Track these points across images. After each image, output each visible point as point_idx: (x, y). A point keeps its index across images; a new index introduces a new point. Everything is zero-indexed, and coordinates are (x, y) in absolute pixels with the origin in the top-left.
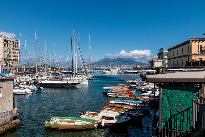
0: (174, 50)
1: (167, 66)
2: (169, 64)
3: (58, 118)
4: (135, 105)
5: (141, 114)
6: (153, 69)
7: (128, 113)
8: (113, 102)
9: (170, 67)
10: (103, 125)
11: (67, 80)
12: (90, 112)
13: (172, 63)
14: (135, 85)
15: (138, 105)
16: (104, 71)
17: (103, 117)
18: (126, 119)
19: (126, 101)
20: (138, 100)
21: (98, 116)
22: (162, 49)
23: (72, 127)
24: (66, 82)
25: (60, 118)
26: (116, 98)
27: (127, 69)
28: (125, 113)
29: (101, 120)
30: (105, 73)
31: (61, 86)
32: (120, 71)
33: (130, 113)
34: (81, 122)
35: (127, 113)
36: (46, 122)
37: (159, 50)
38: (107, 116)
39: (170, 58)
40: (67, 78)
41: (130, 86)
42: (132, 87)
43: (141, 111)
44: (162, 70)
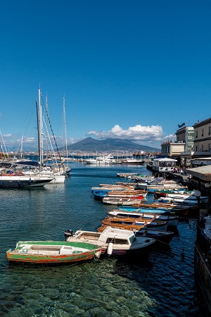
0: (203, 127)
1: (192, 153)
2: (196, 149)
3: (28, 243)
4: (153, 217)
5: (168, 233)
6: (169, 157)
7: (146, 232)
8: (115, 213)
9: (198, 153)
10: (110, 252)
11: (29, 176)
12: (82, 232)
13: (200, 147)
14: (145, 184)
15: (157, 217)
16: (88, 160)
17: (109, 240)
18: (148, 241)
19: (137, 210)
20: (155, 208)
21: (100, 238)
22: (184, 124)
23: (58, 258)
24: (27, 179)
25: (31, 244)
26: (119, 205)
27: (124, 157)
28: (141, 232)
29: (107, 245)
30: (89, 163)
31: (19, 185)
32: (114, 161)
33: (149, 232)
34: (71, 249)
35: (143, 231)
36: (9, 252)
37: (180, 126)
38: (116, 237)
39: (197, 139)
40: (27, 173)
41: (137, 185)
42: (141, 187)
43: (166, 227)
44: (186, 159)
